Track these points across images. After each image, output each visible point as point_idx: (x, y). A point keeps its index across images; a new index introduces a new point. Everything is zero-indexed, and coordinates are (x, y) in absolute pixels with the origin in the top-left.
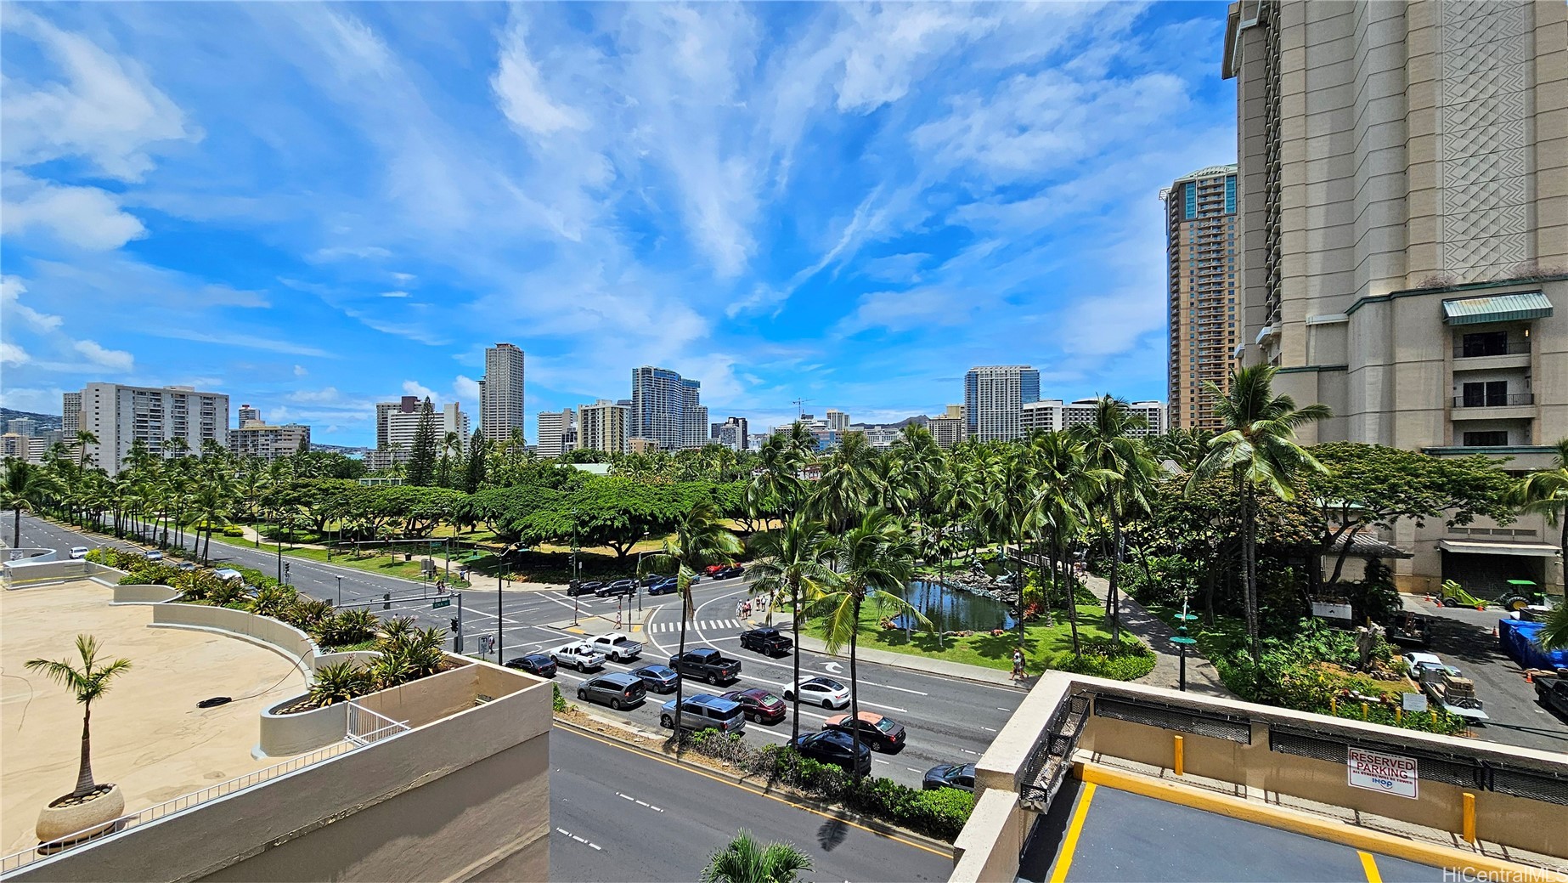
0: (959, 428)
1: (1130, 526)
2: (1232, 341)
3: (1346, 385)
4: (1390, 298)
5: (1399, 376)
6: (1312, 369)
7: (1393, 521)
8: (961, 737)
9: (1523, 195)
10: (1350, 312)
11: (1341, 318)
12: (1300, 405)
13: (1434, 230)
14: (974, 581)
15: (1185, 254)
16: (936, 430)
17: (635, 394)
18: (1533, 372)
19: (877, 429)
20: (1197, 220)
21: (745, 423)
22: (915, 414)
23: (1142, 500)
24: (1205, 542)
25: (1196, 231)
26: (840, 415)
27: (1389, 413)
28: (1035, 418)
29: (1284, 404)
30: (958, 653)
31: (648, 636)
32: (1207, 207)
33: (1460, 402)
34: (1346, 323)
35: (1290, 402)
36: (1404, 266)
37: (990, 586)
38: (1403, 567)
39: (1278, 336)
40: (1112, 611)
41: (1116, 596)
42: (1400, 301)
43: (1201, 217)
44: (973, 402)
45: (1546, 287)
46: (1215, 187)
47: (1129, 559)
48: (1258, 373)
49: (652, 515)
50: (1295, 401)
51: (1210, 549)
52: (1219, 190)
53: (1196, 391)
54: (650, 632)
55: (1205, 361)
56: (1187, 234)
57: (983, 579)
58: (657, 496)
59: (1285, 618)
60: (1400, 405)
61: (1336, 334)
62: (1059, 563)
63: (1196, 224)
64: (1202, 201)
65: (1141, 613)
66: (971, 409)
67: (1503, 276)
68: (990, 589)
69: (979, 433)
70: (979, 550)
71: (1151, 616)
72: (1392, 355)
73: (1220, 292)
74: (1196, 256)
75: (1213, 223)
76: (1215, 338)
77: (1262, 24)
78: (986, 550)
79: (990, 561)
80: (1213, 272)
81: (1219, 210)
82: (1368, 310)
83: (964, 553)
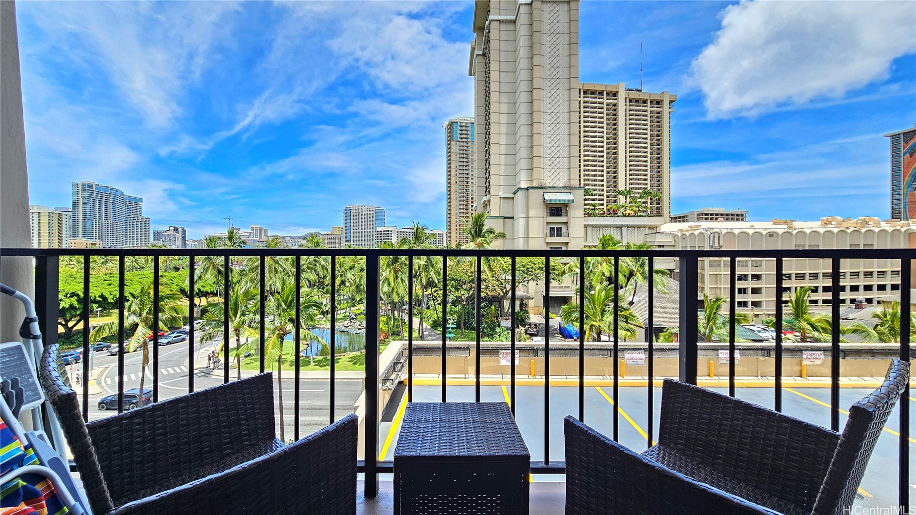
0: (340, 240)
1: (429, 291)
2: (472, 202)
3: (513, 225)
4: (527, 189)
5: (530, 223)
6: (501, 217)
7: (528, 283)
8: (345, 409)
9: (567, 155)
10: (514, 193)
11: (511, 195)
12: (497, 232)
13: (540, 162)
14: (350, 326)
15: (453, 157)
16: (326, 240)
17: (75, 203)
18: (569, 224)
19: (287, 239)
20: (458, 141)
21: (184, 231)
22: (313, 231)
23: (434, 276)
24: (460, 297)
25: (458, 147)
26: (261, 229)
27: (527, 237)
28: (382, 235)
29: (491, 231)
30: (342, 365)
31: (102, 388)
32: (463, 136)
33: (549, 235)
34: (513, 198)
35: (493, 230)
36: (532, 176)
37: (359, 327)
38: (531, 303)
39: (489, 201)
40: (421, 334)
41: (422, 325)
42: (530, 191)
43: (460, 140)
44: (348, 225)
45: (572, 191)
46: (466, 127)
47: (428, 308)
48: (480, 216)
49: (102, 296)
50: (495, 230)
51: (463, 300)
52: (467, 129)
53: (458, 225)
54: (103, 384)
55: (462, 211)
56: (455, 147)
57: (356, 324)
58: (107, 282)
59: (491, 328)
60: (530, 236)
61: (510, 201)
62: (396, 312)
63: (458, 143)
64: (460, 132)
65: (433, 334)
66: (347, 228)
67: (561, 185)
68: (359, 329)
69: (352, 243)
70: (352, 309)
71: (438, 334)
72: (528, 213)
73: (468, 178)
74: (458, 159)
75: (465, 144)
76: (466, 200)
77: (484, 55)
78: (357, 308)
79: (359, 314)
80: (465, 168)
81: (467, 139)
82: (520, 193)
83: (344, 311)
